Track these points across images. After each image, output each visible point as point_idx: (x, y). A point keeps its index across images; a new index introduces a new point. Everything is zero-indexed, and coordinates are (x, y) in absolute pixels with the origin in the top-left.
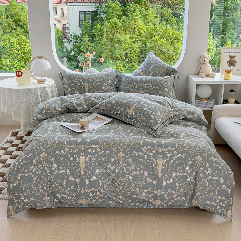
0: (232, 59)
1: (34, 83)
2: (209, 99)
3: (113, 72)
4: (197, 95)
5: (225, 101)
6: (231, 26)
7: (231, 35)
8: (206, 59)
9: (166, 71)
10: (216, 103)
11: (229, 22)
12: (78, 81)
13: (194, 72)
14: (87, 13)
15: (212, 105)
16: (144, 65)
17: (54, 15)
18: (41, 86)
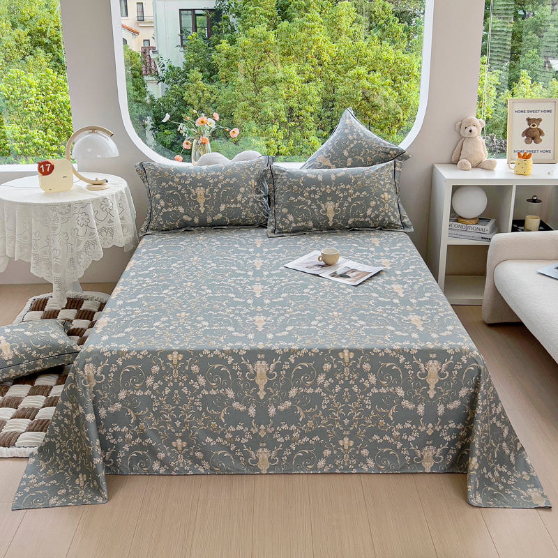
0: (534, 126)
1: (80, 190)
2: (481, 219)
3: (261, 160)
4: (452, 211)
5: (519, 225)
6: (531, 40)
7: (530, 61)
8: (473, 128)
9: (383, 156)
10: (498, 229)
11: (526, 31)
12: (181, 184)
13: (446, 159)
14: (197, 12)
15: (488, 232)
16: (333, 145)
17: (122, 18)
18: (96, 195)
